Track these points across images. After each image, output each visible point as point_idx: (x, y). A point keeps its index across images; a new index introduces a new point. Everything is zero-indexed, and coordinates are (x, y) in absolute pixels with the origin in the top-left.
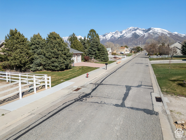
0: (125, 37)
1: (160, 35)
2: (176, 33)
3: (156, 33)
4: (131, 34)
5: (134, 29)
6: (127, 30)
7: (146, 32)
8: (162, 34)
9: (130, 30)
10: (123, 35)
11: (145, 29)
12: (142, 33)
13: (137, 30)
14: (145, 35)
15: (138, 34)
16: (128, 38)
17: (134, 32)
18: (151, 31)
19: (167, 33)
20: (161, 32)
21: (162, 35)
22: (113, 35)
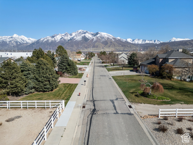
0: (76, 40)
1: (106, 39)
2: (119, 38)
3: (103, 38)
4: (81, 37)
5: (83, 32)
6: (76, 32)
7: (94, 36)
8: (108, 38)
9: (80, 33)
10: (73, 37)
11: (93, 33)
12: (91, 37)
13: (86, 34)
14: (93, 38)
15: (87, 37)
16: (78, 41)
17: (83, 35)
18: (98, 35)
19: (112, 38)
20: (107, 36)
21: (108, 40)
22: (63, 36)
